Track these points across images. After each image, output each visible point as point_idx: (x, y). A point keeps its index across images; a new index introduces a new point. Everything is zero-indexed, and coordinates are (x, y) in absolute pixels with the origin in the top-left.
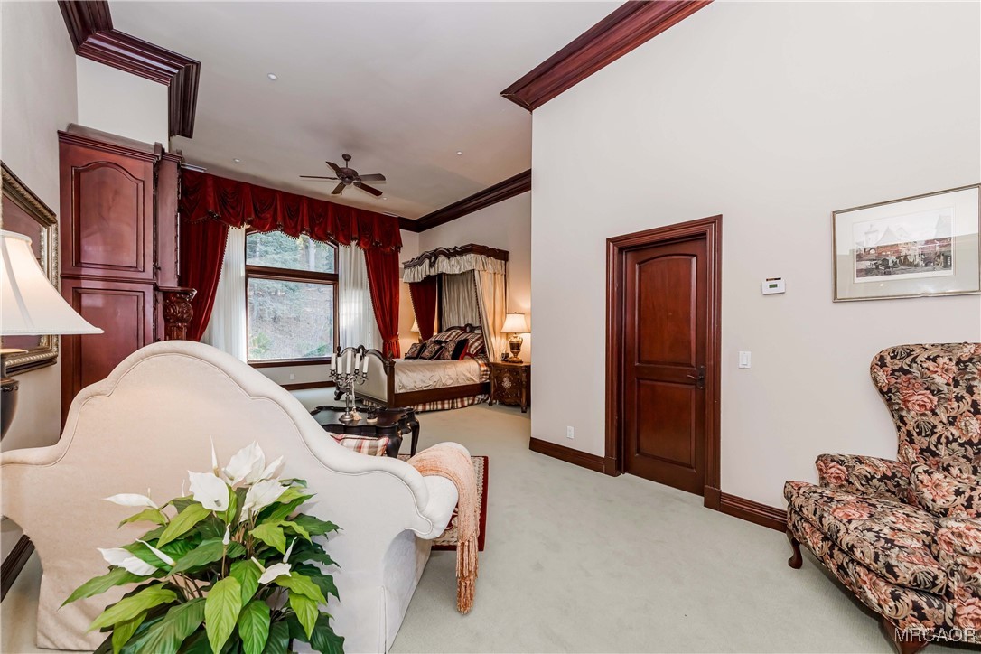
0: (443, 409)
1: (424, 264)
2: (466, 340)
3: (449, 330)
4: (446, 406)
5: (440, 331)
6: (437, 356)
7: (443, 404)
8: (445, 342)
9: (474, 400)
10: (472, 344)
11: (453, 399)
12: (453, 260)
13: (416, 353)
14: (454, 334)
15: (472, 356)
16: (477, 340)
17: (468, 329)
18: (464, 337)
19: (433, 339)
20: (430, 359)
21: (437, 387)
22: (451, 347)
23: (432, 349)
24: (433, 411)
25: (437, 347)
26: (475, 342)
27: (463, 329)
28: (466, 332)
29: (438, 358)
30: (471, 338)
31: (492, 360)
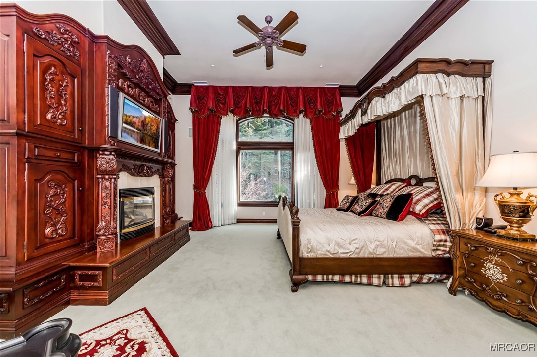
0: (370, 284)
1: (357, 116)
2: (409, 196)
3: (387, 182)
4: (375, 281)
5: (379, 183)
6: (368, 212)
7: (370, 277)
8: (382, 195)
9: (421, 278)
10: (419, 201)
11: (386, 274)
12: (390, 97)
13: (347, 205)
14: (394, 187)
15: (420, 217)
16: (428, 195)
17: (413, 181)
18: (406, 191)
19: (368, 192)
20: (359, 214)
21: (361, 255)
22: (387, 202)
23: (365, 203)
24: (356, 284)
25: (369, 201)
26: (424, 197)
27: (407, 182)
28: (410, 184)
29: (371, 214)
30: (418, 193)
31: (455, 226)
